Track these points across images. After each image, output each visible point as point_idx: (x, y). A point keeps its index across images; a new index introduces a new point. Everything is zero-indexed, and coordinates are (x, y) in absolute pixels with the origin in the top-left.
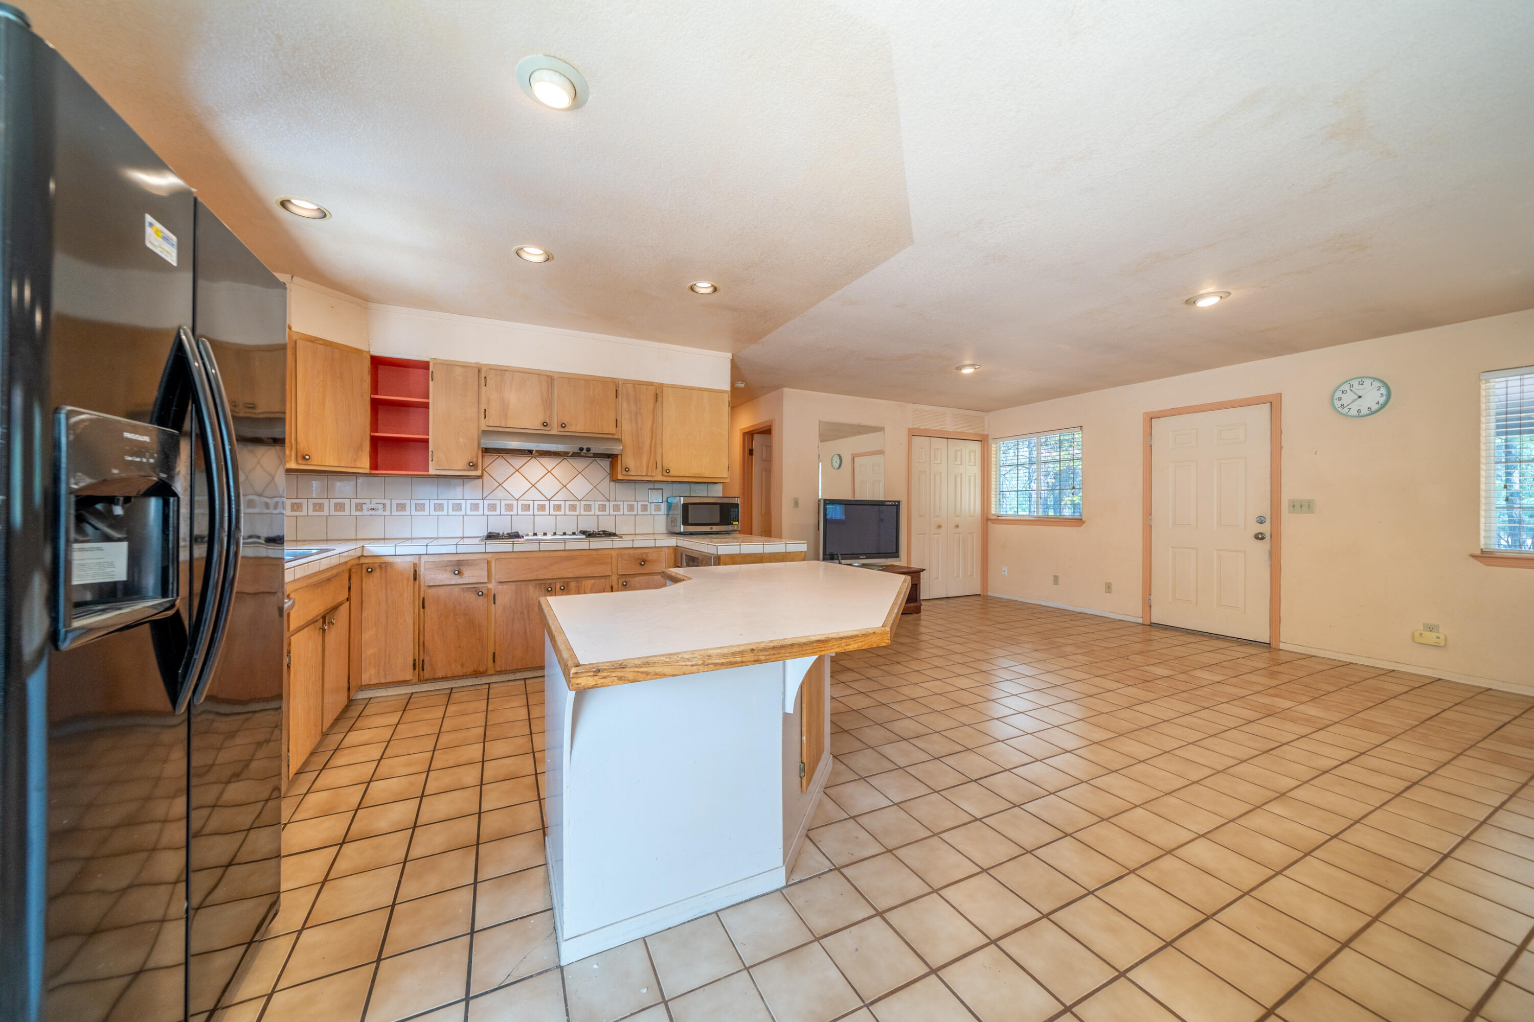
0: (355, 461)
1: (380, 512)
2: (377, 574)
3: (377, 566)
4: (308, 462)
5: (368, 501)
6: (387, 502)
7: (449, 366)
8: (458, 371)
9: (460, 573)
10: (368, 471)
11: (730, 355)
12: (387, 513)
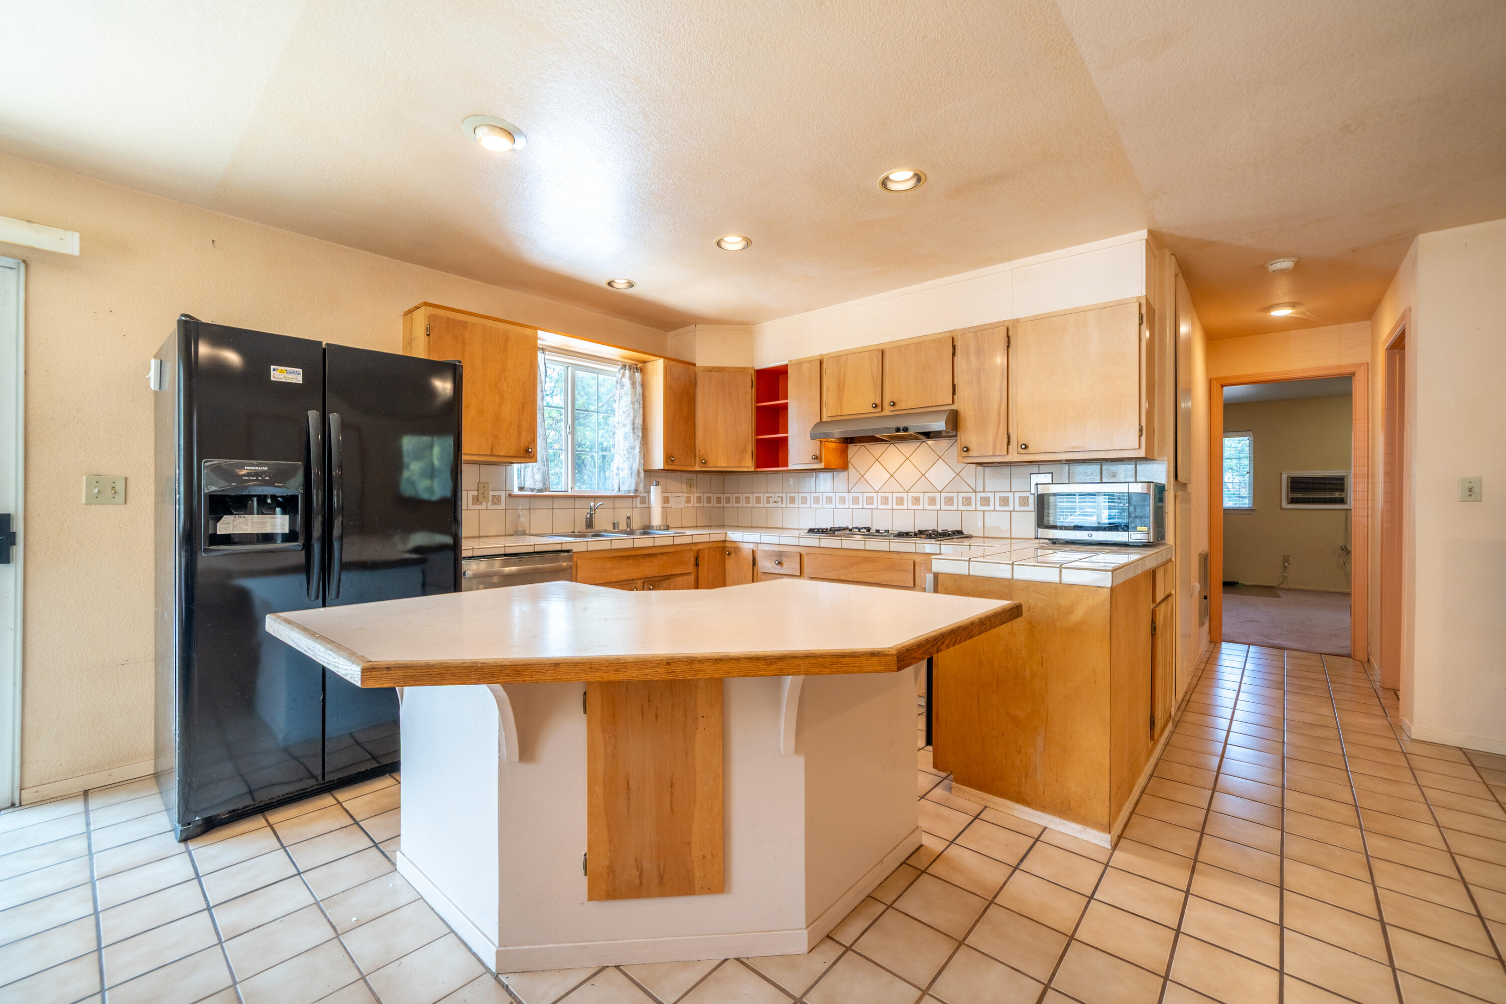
0: (740, 462)
1: (779, 504)
2: (733, 556)
3: (733, 549)
4: (706, 465)
5: (772, 495)
6: (784, 495)
7: (799, 363)
8: (806, 367)
9: (780, 563)
10: (752, 469)
11: (1143, 234)
12: (784, 506)
